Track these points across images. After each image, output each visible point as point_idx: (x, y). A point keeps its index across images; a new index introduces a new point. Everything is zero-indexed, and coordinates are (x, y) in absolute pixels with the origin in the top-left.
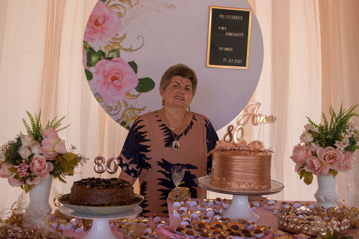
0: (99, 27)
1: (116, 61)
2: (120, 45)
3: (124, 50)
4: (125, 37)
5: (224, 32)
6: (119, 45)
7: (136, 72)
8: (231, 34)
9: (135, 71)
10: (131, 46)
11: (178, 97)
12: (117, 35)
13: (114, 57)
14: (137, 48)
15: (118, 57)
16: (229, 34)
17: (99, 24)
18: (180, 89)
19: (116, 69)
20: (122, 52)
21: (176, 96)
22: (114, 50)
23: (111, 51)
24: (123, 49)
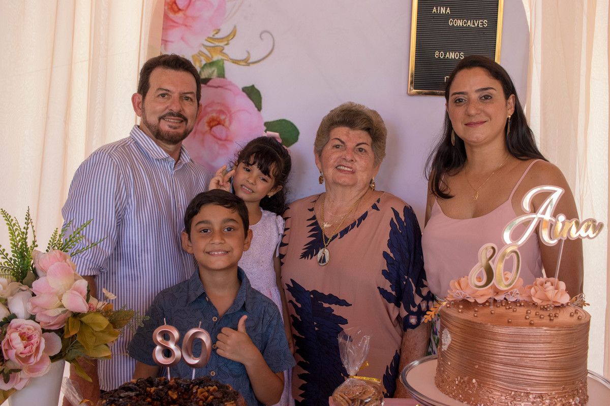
0: (180, 14)
1: (216, 85)
2: (224, 51)
3: (233, 62)
4: (234, 36)
5: (446, 17)
6: (221, 51)
7: (259, 109)
8: (460, 23)
9: (256, 106)
10: (248, 53)
11: (341, 168)
12: (218, 31)
13: (212, 77)
14: (260, 58)
15: (222, 77)
16: (455, 23)
17: (179, 10)
18: (345, 152)
19: (218, 103)
20: (229, 67)
21: (339, 164)
22: (211, 64)
23: (205, 65)
24: (231, 59)
